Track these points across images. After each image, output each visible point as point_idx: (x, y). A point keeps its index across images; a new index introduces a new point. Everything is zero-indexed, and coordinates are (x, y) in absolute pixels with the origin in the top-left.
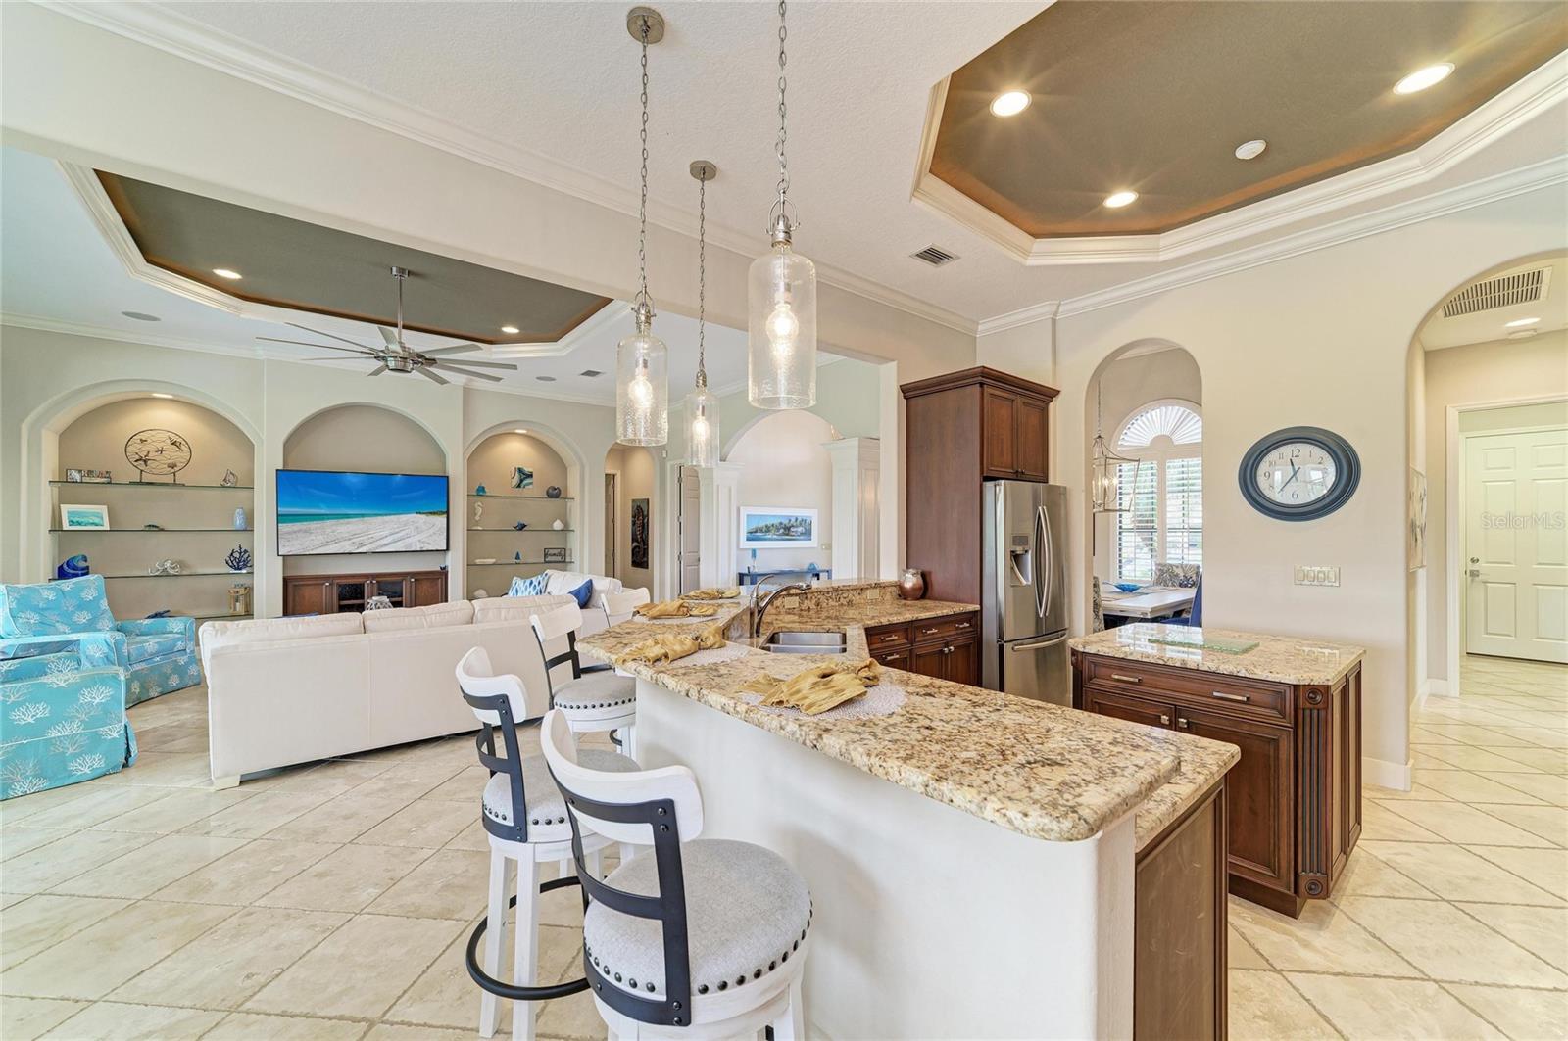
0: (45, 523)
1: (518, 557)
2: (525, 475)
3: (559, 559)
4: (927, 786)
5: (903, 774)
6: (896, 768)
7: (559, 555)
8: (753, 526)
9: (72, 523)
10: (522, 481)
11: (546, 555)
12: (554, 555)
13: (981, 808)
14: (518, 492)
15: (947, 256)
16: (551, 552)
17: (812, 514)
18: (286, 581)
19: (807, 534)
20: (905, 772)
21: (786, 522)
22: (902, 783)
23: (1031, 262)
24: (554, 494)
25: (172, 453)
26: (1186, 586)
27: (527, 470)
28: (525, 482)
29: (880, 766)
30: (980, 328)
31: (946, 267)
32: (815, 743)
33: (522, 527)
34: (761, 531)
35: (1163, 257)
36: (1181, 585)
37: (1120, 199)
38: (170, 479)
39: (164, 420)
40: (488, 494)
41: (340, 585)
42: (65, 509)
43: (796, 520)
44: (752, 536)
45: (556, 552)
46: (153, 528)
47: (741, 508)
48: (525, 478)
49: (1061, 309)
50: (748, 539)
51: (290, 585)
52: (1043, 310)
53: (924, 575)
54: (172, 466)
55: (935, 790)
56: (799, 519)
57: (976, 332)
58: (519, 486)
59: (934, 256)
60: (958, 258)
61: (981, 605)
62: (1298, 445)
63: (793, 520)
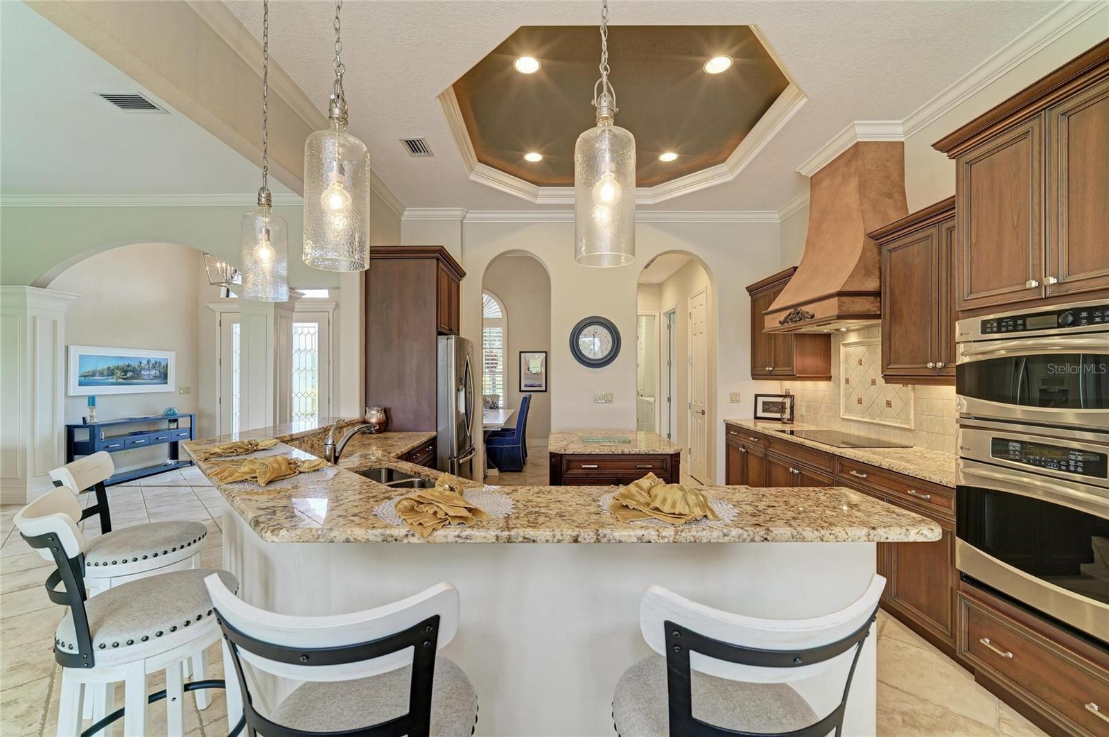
4: (869, 535)
5: (849, 534)
6: (843, 532)
8: (90, 368)
13: (907, 535)
15: (426, 151)
17: (170, 357)
19: (164, 377)
20: (851, 532)
21: (135, 364)
22: (850, 539)
23: (473, 177)
26: (493, 408)
29: (830, 534)
30: (406, 213)
31: (419, 159)
32: (765, 536)
34: (101, 374)
35: (539, 201)
36: (490, 408)
37: (533, 157)
43: (149, 362)
44: (86, 380)
47: (72, 348)
49: (468, 216)
50: (80, 384)
52: (456, 213)
53: (386, 411)
55: (875, 536)
56: (153, 362)
57: (402, 214)
59: (415, 146)
60: (433, 155)
61: (437, 431)
62: (597, 326)
63: (144, 362)
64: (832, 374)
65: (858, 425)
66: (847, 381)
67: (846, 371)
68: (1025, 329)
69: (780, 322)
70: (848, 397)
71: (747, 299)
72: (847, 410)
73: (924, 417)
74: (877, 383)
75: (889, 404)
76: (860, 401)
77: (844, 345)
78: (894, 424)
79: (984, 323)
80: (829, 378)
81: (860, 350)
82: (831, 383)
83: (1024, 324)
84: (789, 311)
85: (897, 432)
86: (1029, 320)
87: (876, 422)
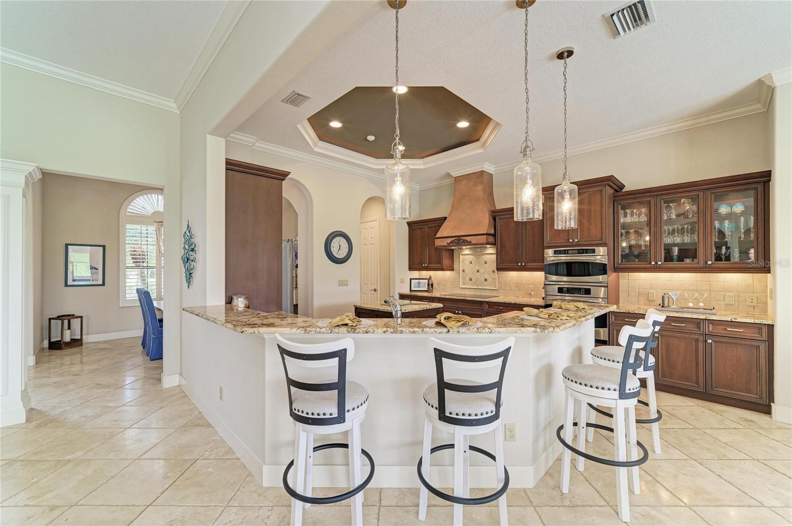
37: (336, 124)
62: (341, 238)
64: (454, 268)
65: (470, 290)
66: (463, 271)
67: (463, 266)
68: (568, 254)
69: (447, 243)
70: (464, 278)
71: (407, 228)
72: (463, 283)
73: (502, 284)
74: (480, 271)
75: (486, 280)
76: (471, 280)
77: (462, 255)
78: (488, 288)
79: (555, 251)
80: (453, 270)
81: (471, 257)
82: (454, 272)
83: (568, 252)
84: (454, 238)
85: (490, 291)
86: (569, 251)
87: (480, 288)
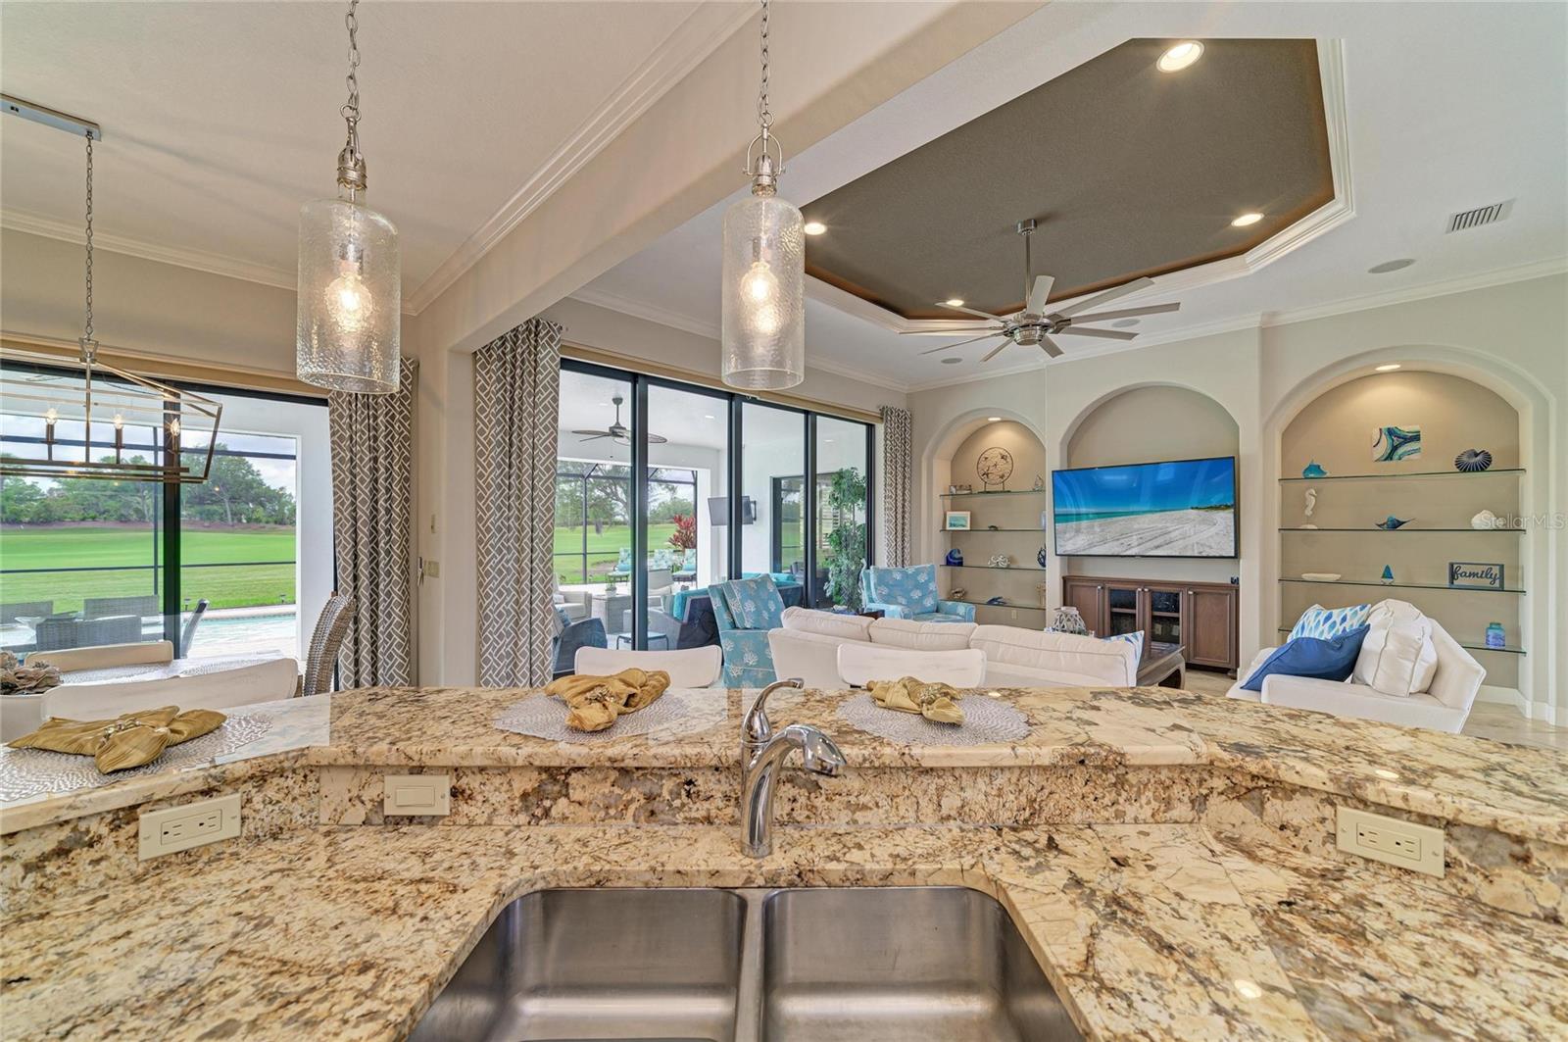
0: (937, 525)
1: (1387, 574)
2: (1399, 440)
3: (1486, 582)
7: (1487, 574)
9: (951, 525)
10: (1395, 449)
11: (1453, 575)
12: (1474, 575)
14: (1391, 467)
16: (1464, 568)
18: (1065, 580)
24: (1476, 463)
25: (1004, 467)
27: (1407, 429)
28: (1401, 451)
33: (1395, 525)
38: (999, 488)
39: (1002, 439)
40: (1328, 475)
41: (1112, 591)
42: (949, 514)
45: (1478, 570)
46: (994, 528)
48: (1401, 445)
51: (1069, 584)
54: (1002, 477)
58: (1390, 457)
